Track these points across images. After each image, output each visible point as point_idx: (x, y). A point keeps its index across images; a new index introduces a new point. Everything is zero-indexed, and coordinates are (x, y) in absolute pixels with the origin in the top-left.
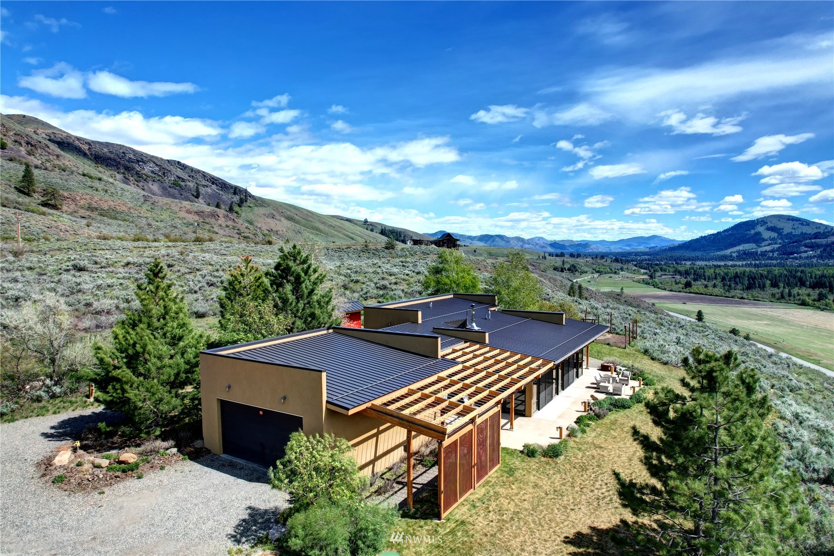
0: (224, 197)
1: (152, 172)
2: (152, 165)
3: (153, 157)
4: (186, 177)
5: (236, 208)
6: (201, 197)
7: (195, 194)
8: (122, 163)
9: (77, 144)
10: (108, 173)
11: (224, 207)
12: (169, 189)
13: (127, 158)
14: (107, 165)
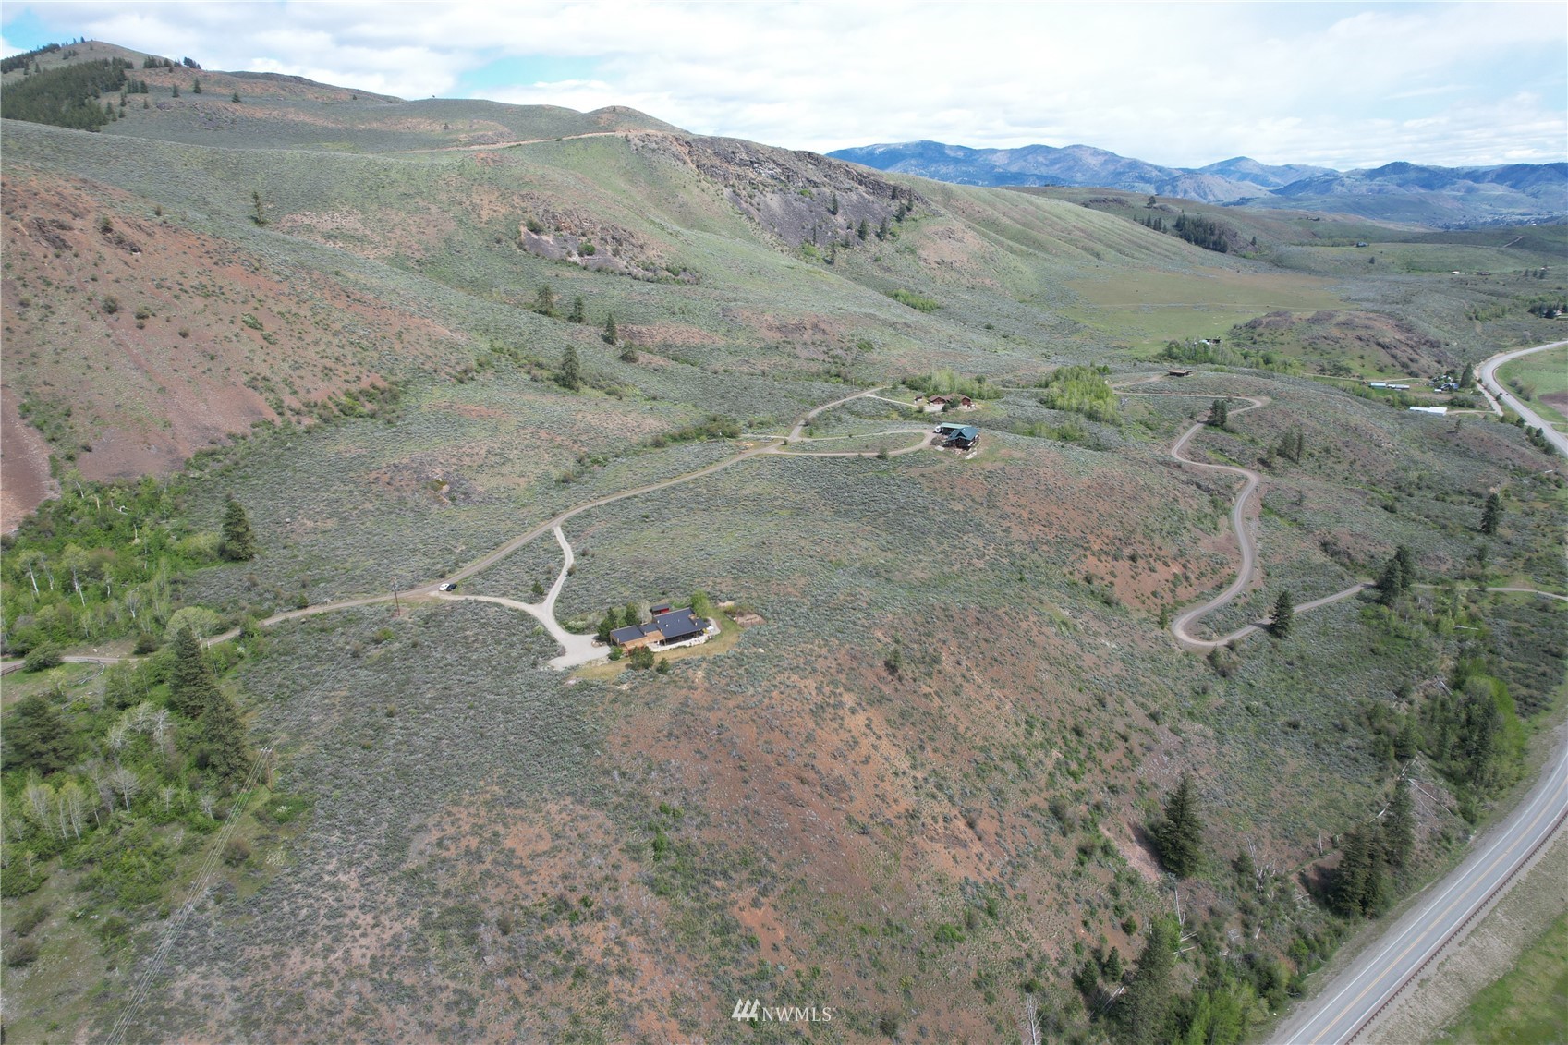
0: (876, 206)
1: (773, 177)
2: (772, 165)
3: (774, 150)
4: (818, 178)
5: (893, 225)
6: (840, 211)
7: (832, 208)
8: (731, 169)
9: (675, 147)
10: (712, 190)
11: (873, 226)
12: (794, 204)
13: (737, 160)
14: (712, 176)
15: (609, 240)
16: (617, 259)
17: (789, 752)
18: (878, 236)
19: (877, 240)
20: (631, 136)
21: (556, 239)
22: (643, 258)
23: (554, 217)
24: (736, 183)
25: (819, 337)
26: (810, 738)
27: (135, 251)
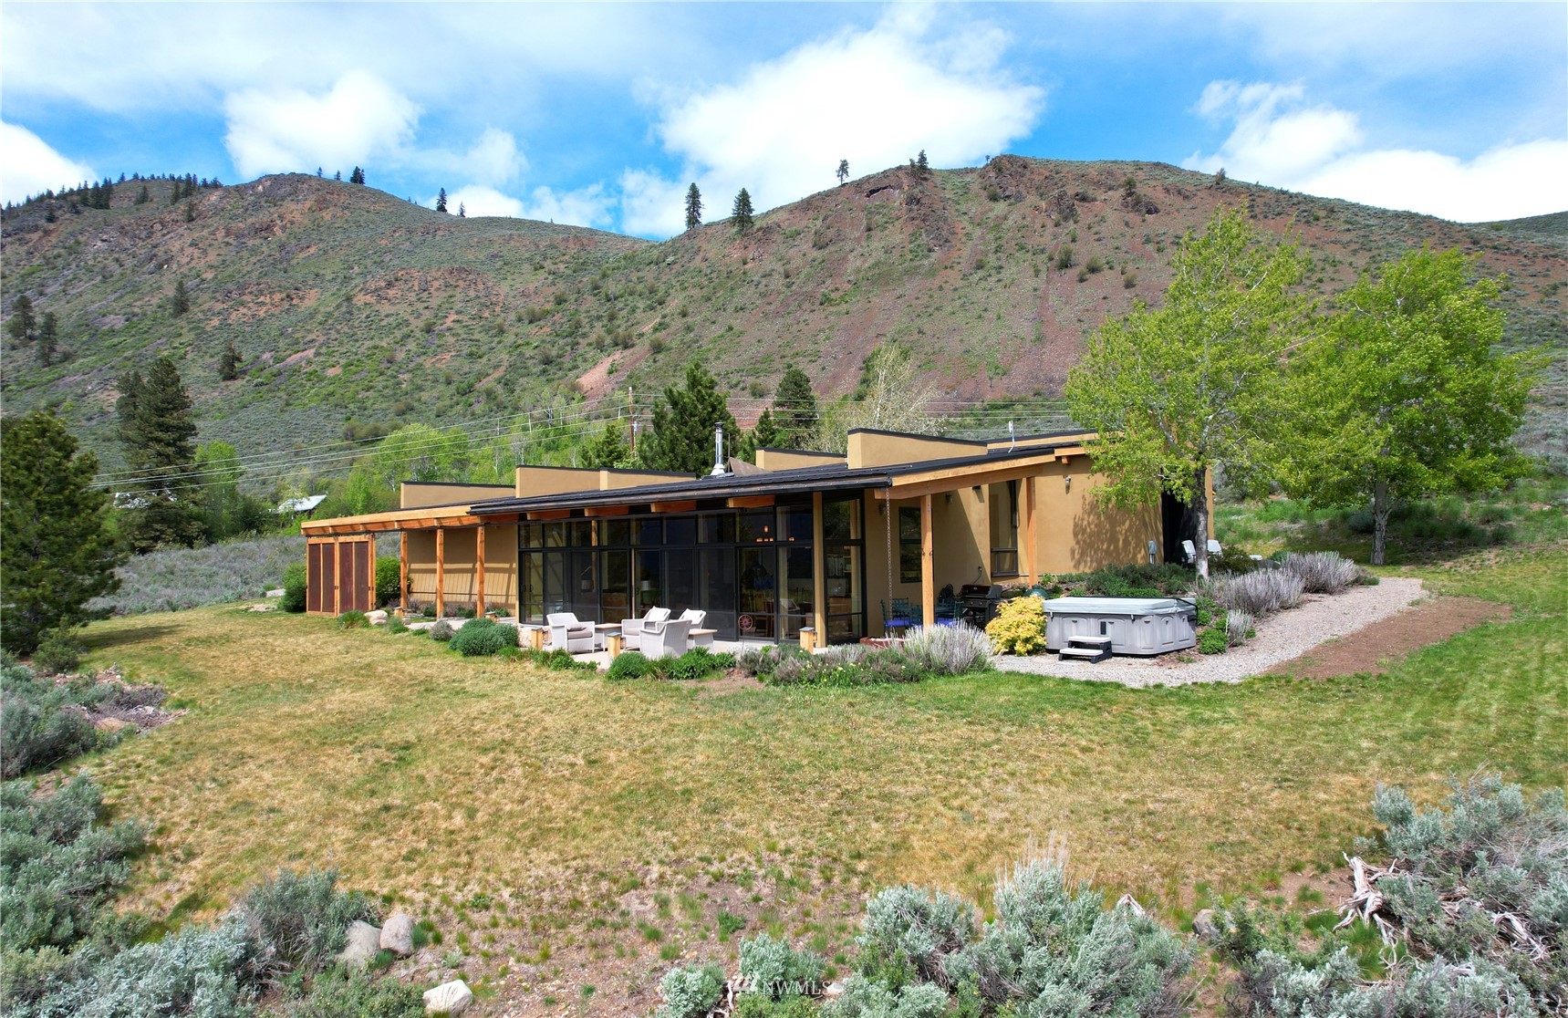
27: (1149, 212)
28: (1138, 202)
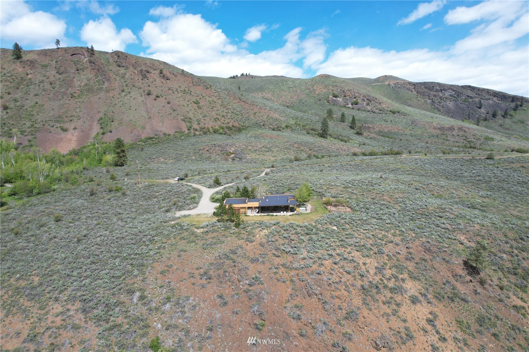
0: (502, 105)
1: (451, 95)
2: (450, 91)
3: (452, 85)
4: (473, 95)
5: (511, 112)
6: (483, 107)
7: (479, 106)
8: (432, 93)
9: (408, 86)
10: (423, 101)
11: (500, 113)
12: (460, 105)
13: (435, 89)
14: (423, 96)
15: (366, 100)
16: (368, 107)
17: (319, 325)
18: (503, 116)
19: (502, 118)
20: (391, 83)
21: (343, 99)
22: (380, 107)
23: (343, 92)
24: (434, 98)
25: (461, 133)
26: (351, 316)
27: (167, 80)
28: (164, 76)
